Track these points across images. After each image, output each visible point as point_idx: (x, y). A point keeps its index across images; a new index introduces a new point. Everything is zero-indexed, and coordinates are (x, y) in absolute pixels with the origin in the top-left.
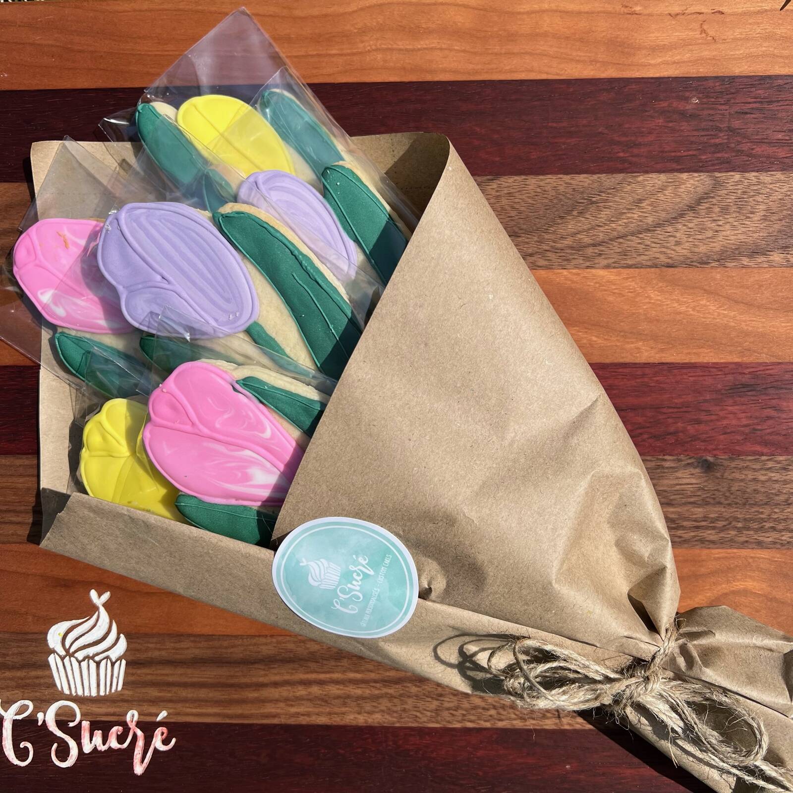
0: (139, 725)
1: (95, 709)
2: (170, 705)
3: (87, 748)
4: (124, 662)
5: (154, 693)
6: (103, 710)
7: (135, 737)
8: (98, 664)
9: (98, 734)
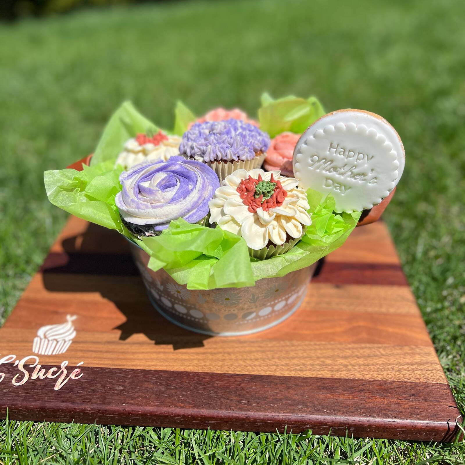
0: (66, 368)
1: (47, 360)
2: (87, 359)
3: (34, 377)
4: (71, 342)
5: (80, 354)
7: (62, 372)
8: (58, 342)
9: (44, 371)
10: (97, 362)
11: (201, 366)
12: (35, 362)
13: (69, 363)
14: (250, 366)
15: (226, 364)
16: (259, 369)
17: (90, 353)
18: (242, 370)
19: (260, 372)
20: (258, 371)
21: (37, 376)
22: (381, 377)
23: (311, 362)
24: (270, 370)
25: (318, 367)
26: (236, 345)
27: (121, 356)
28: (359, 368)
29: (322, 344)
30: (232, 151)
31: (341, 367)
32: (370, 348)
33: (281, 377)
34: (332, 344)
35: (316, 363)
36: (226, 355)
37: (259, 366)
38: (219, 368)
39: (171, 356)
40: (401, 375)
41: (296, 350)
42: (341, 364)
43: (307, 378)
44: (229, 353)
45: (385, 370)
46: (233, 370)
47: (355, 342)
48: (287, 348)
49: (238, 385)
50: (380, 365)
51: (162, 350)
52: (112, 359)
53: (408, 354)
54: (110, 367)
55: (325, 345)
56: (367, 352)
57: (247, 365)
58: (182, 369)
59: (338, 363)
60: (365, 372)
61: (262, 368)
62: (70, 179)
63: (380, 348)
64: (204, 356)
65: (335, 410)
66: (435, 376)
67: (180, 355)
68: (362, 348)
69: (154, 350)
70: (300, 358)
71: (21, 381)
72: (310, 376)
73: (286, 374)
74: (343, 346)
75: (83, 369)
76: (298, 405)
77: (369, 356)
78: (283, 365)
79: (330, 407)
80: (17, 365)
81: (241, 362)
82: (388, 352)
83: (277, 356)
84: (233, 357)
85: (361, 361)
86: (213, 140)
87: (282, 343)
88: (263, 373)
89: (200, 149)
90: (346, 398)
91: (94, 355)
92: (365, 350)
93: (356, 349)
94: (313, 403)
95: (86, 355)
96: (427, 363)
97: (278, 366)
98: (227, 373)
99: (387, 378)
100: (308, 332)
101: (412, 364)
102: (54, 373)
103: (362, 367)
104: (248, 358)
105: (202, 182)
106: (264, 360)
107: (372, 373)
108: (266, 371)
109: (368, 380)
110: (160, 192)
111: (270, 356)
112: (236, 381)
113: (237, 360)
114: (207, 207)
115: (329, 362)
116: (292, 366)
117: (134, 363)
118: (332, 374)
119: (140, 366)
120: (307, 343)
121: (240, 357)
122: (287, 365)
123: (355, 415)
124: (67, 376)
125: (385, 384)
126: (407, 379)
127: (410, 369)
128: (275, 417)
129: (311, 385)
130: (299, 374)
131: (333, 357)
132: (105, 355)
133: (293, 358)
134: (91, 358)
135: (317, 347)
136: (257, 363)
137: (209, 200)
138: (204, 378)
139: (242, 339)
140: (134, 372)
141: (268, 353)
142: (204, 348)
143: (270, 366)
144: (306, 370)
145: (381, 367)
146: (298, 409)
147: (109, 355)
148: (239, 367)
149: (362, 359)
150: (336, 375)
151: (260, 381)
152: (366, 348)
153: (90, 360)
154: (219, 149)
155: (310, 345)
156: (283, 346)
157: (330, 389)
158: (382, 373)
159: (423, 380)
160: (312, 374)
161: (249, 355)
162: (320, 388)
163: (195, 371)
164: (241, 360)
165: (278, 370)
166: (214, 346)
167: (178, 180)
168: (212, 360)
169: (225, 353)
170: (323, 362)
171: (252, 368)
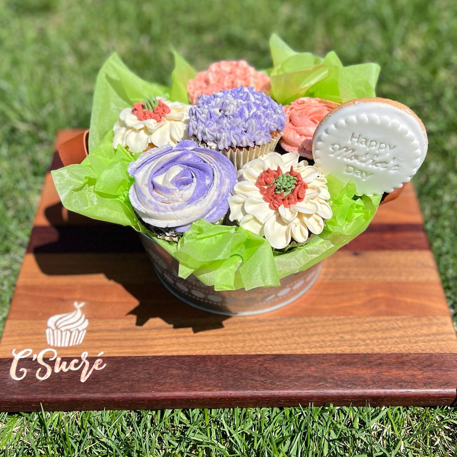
0: (87, 359)
1: (65, 352)
2: (106, 349)
3: (57, 370)
4: (85, 331)
5: (98, 344)
6: (70, 352)
7: (84, 364)
8: (71, 332)
9: (65, 363)
10: (118, 351)
11: (222, 348)
12: (54, 355)
13: (89, 354)
14: (271, 345)
15: (247, 345)
16: (280, 348)
17: (109, 342)
18: (264, 350)
19: (282, 351)
20: (279, 350)
21: (60, 369)
22: (398, 350)
23: (330, 338)
24: (291, 348)
25: (337, 343)
26: (255, 325)
27: (141, 343)
28: (377, 342)
29: (340, 319)
30: (248, 138)
31: (360, 341)
32: (388, 321)
33: (301, 355)
34: (350, 319)
35: (335, 339)
36: (246, 336)
37: (280, 345)
38: (241, 349)
39: (192, 340)
40: (417, 347)
41: (315, 327)
42: (360, 339)
43: (327, 355)
44: (249, 334)
45: (403, 343)
46: (254, 350)
47: (373, 315)
48: (306, 325)
49: (261, 365)
50: (397, 338)
51: (182, 334)
52: (132, 347)
53: (425, 325)
54: (131, 355)
55: (344, 319)
56: (385, 324)
57: (268, 345)
58: (204, 353)
59: (356, 338)
60: (383, 346)
61: (283, 347)
62: (81, 179)
63: (397, 320)
64: (224, 337)
65: (355, 385)
66: (450, 346)
67: (200, 338)
68: (380, 321)
69: (174, 335)
70: (319, 334)
71: (45, 375)
72: (330, 352)
73: (307, 351)
74: (362, 320)
75: (105, 359)
76: (319, 381)
77: (387, 329)
78: (303, 343)
79: (349, 382)
80: (36, 360)
81: (262, 342)
82: (406, 324)
83: (296, 333)
84: (253, 337)
85: (379, 335)
86: (226, 124)
87: (301, 320)
88: (284, 352)
89: (213, 136)
90: (364, 372)
91: (113, 343)
92: (383, 323)
93: (375, 322)
94: (334, 379)
95: (104, 345)
96: (443, 334)
97: (298, 344)
98: (249, 354)
99: (404, 351)
100: (326, 307)
101: (428, 335)
102: (76, 365)
103: (380, 341)
104: (268, 337)
105: (219, 177)
106: (284, 338)
107: (389, 346)
108: (287, 350)
109: (385, 353)
110: (177, 190)
111: (290, 334)
112: (259, 361)
113: (257, 340)
114: (226, 204)
115: (347, 337)
116: (312, 344)
117: (156, 350)
118: (351, 350)
119: (162, 352)
120: (325, 318)
121: (260, 337)
122: (307, 342)
123: (373, 388)
124: (90, 367)
125: (402, 356)
126: (423, 350)
127: (426, 340)
128: (299, 394)
129: (331, 362)
130: (318, 351)
131: (352, 332)
132: (124, 343)
133: (313, 335)
134: (110, 347)
135: (336, 322)
136: (277, 342)
137: (227, 196)
138: (227, 361)
139: (261, 318)
140: (156, 359)
141: (288, 331)
142: (223, 329)
143: (291, 344)
144: (326, 347)
145: (398, 340)
146: (319, 386)
147: (128, 343)
148: (260, 347)
149: (380, 333)
150: (355, 350)
151: (282, 360)
152: (384, 320)
153: (110, 349)
154: (233, 136)
155: (328, 320)
156: (302, 323)
157: (349, 364)
158: (399, 346)
159: (438, 351)
160: (332, 351)
161: (269, 334)
162: (340, 363)
163: (217, 354)
164: (261, 339)
165: (298, 348)
166: (234, 327)
167: (194, 175)
168: (232, 341)
169: (245, 333)
170: (342, 337)
171: (273, 347)
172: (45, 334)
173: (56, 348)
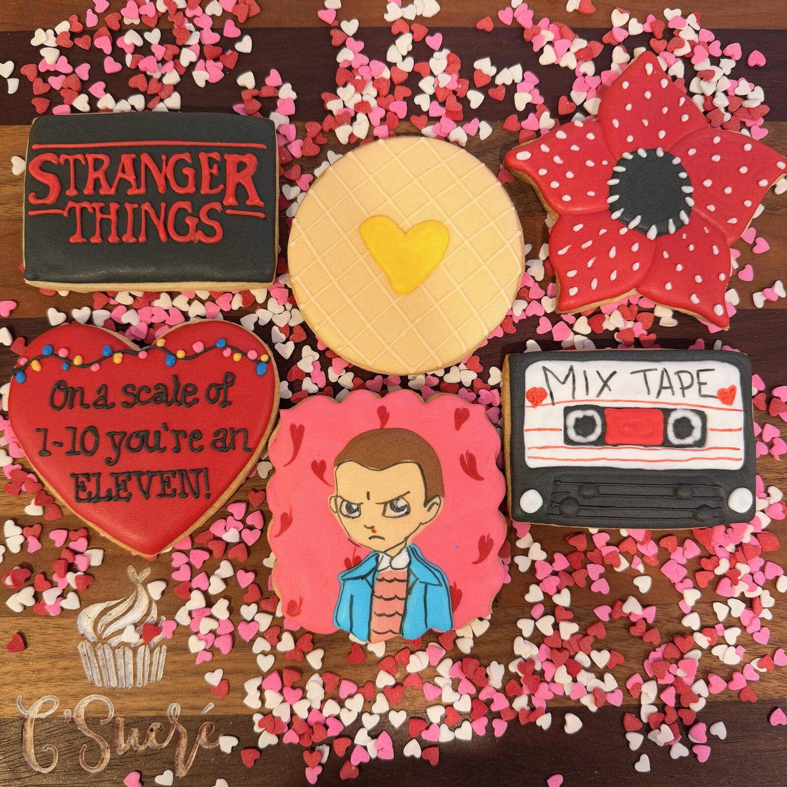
12: (108, 712)
13: (182, 709)
102: (161, 736)
172: (76, 655)
173: (111, 693)
